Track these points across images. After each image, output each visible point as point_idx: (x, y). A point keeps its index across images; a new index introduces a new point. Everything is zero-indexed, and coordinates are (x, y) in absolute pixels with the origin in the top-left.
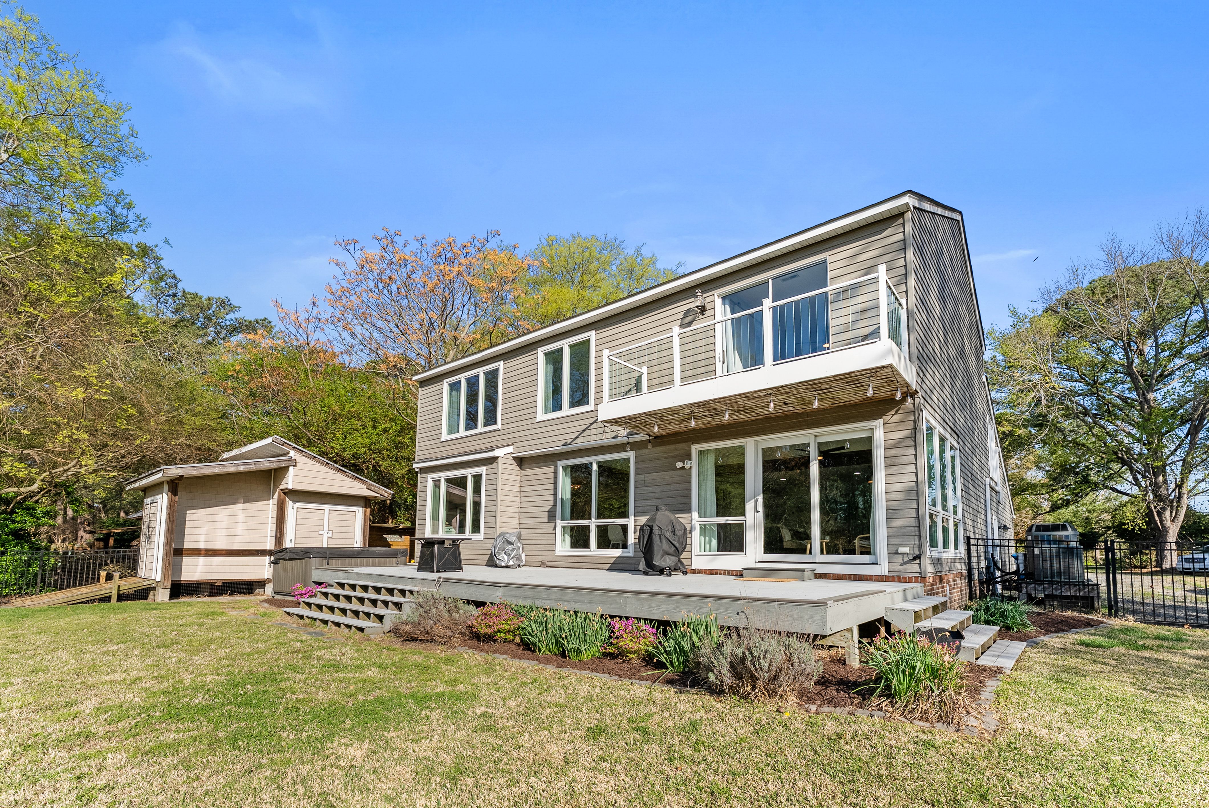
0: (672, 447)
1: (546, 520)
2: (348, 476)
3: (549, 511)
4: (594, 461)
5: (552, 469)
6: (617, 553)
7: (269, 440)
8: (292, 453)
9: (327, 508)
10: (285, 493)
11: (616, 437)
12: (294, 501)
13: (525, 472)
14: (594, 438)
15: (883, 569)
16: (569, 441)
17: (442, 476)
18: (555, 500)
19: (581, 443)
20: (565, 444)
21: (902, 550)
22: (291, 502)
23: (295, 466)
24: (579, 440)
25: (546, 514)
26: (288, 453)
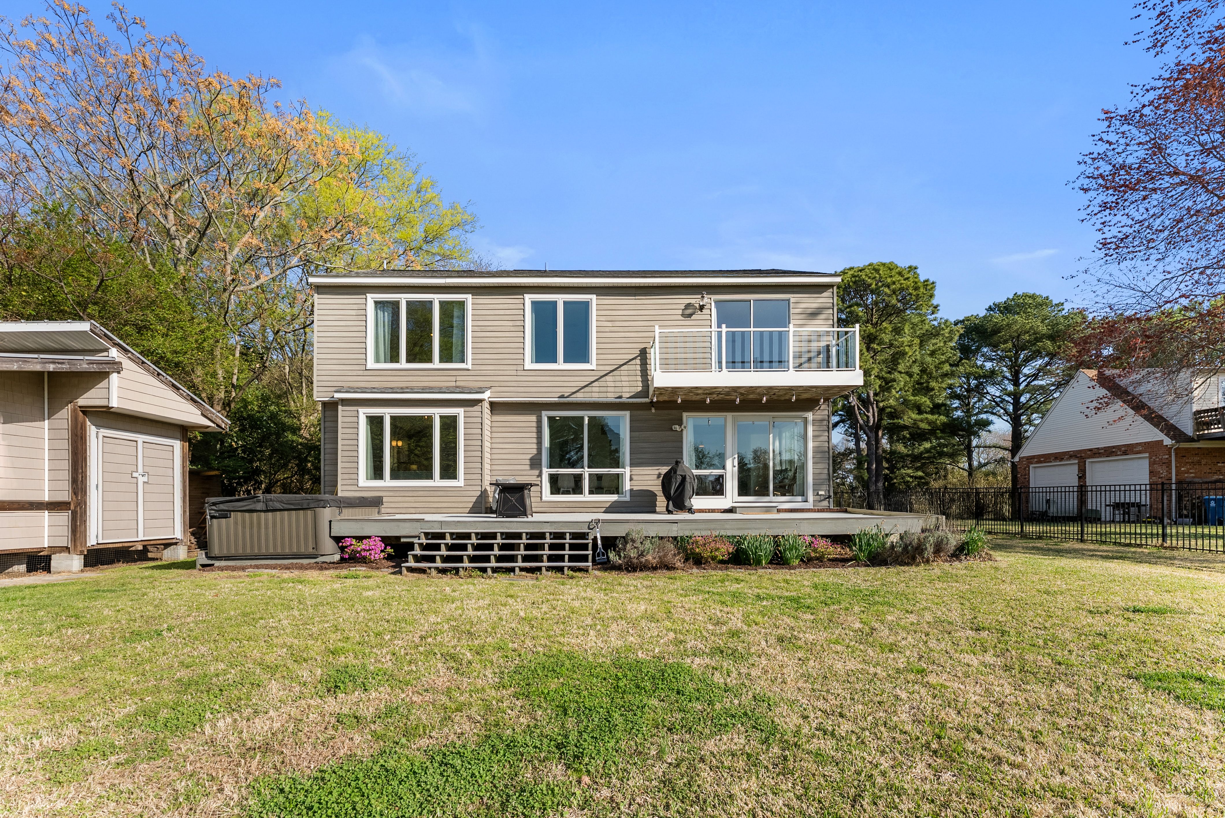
0: (666, 412)
1: (528, 467)
2: (181, 395)
3: (531, 459)
4: (586, 415)
5: (534, 418)
6: (614, 498)
7: (84, 326)
8: (114, 353)
9: (141, 438)
10: (84, 412)
11: (620, 397)
12: (98, 426)
13: (496, 418)
14: (596, 395)
15: (810, 505)
16: (566, 395)
17: (387, 413)
18: (539, 450)
19: (580, 397)
20: (562, 397)
21: (820, 493)
22: (93, 428)
23: (119, 373)
24: (578, 395)
25: (528, 462)
26: (107, 350)
